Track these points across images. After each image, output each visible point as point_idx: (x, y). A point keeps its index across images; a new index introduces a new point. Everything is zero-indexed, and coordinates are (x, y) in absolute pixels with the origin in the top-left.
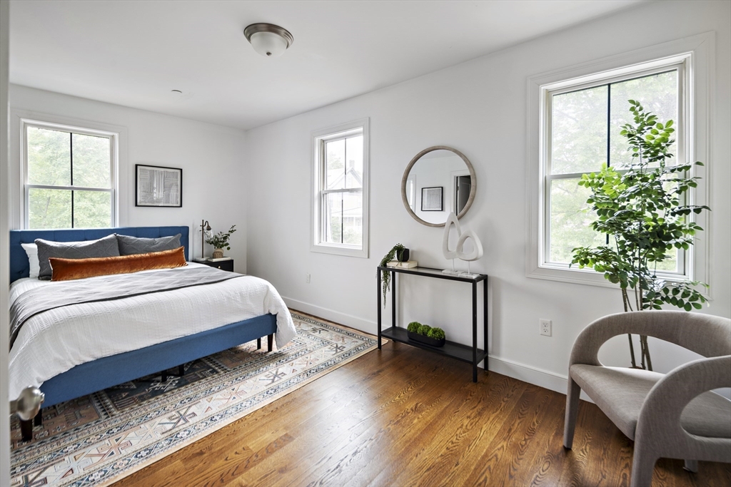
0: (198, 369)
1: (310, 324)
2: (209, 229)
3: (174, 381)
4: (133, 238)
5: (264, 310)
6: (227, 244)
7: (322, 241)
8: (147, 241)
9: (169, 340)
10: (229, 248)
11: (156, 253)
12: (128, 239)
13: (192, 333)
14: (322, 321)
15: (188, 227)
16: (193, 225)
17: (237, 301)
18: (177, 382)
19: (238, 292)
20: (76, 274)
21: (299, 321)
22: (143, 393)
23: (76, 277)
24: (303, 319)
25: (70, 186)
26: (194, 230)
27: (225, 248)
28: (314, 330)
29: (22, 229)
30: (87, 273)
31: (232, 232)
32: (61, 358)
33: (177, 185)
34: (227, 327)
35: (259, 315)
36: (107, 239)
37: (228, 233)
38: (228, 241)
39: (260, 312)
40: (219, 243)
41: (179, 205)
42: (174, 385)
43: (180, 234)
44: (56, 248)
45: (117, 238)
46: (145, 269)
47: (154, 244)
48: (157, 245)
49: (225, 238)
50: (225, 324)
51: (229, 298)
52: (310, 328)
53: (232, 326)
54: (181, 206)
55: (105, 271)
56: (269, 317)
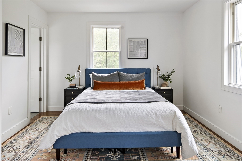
0: (133, 153)
1: (218, 146)
2: (159, 70)
3: (118, 155)
4: (124, 73)
5: (173, 128)
6: (170, 80)
7: (232, 82)
8: (129, 75)
9: (112, 132)
10: (171, 82)
11: (131, 82)
12: (122, 74)
13: (125, 131)
14: (229, 147)
15: (150, 69)
16: (153, 68)
17: (152, 118)
18: (120, 156)
19: (153, 112)
20: (100, 88)
21: (210, 140)
22: (103, 156)
23: (100, 90)
24: (214, 139)
25: (106, 50)
26: (154, 70)
27: (169, 81)
28: (220, 153)
29: (91, 68)
30: (104, 88)
31: (173, 72)
32: (66, 128)
33: (146, 47)
34: (146, 133)
35: (168, 130)
36: (114, 74)
37: (170, 73)
38: (171, 78)
39: (169, 128)
40: (166, 78)
41: (146, 57)
42: (117, 157)
43: (145, 73)
44: (97, 76)
45: (118, 73)
46: (126, 89)
47: (132, 77)
48: (133, 78)
49: (169, 76)
50: (145, 131)
51: (147, 115)
52: (216, 150)
53: (149, 133)
54: (147, 58)
55: (110, 88)
56: (175, 134)
